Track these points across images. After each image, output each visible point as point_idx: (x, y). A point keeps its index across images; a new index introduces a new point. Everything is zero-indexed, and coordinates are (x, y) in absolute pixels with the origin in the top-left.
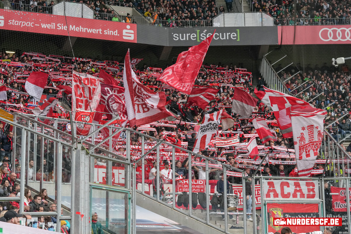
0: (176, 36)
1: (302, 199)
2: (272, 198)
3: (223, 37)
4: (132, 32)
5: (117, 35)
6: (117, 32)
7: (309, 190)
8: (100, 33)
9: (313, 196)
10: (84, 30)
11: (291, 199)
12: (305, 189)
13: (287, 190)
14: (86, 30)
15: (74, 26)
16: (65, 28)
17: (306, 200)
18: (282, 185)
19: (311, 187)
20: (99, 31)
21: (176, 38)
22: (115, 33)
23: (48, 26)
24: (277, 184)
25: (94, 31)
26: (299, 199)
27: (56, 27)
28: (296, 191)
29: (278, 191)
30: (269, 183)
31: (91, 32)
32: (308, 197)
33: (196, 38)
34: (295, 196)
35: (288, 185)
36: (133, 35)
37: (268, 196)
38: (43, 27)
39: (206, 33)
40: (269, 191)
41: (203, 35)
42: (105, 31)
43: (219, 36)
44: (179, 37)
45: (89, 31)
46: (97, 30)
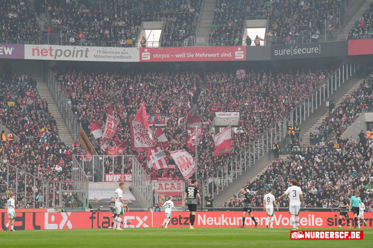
0: (276, 52)
1: (175, 190)
2: (161, 190)
3: (309, 51)
4: (242, 52)
5: (230, 56)
6: (230, 54)
7: (178, 186)
8: (218, 56)
9: (180, 189)
10: (206, 55)
11: (169, 190)
12: (176, 186)
13: (167, 186)
14: (208, 55)
15: (199, 54)
16: (192, 55)
17: (176, 191)
18: (165, 185)
19: (179, 185)
20: (217, 55)
21: (276, 54)
22: (229, 55)
23: (180, 56)
24: (163, 184)
25: (213, 55)
26: (173, 190)
27: (186, 55)
28: (172, 187)
29: (164, 187)
30: (159, 184)
31: (211, 56)
32: (177, 189)
33: (290, 53)
34: (171, 189)
35: (168, 184)
36: (243, 55)
37: (159, 189)
38: (177, 57)
39: (297, 49)
40: (160, 187)
41: (295, 50)
42: (221, 55)
43: (306, 51)
44: (278, 52)
45: (210, 55)
46: (216, 54)
